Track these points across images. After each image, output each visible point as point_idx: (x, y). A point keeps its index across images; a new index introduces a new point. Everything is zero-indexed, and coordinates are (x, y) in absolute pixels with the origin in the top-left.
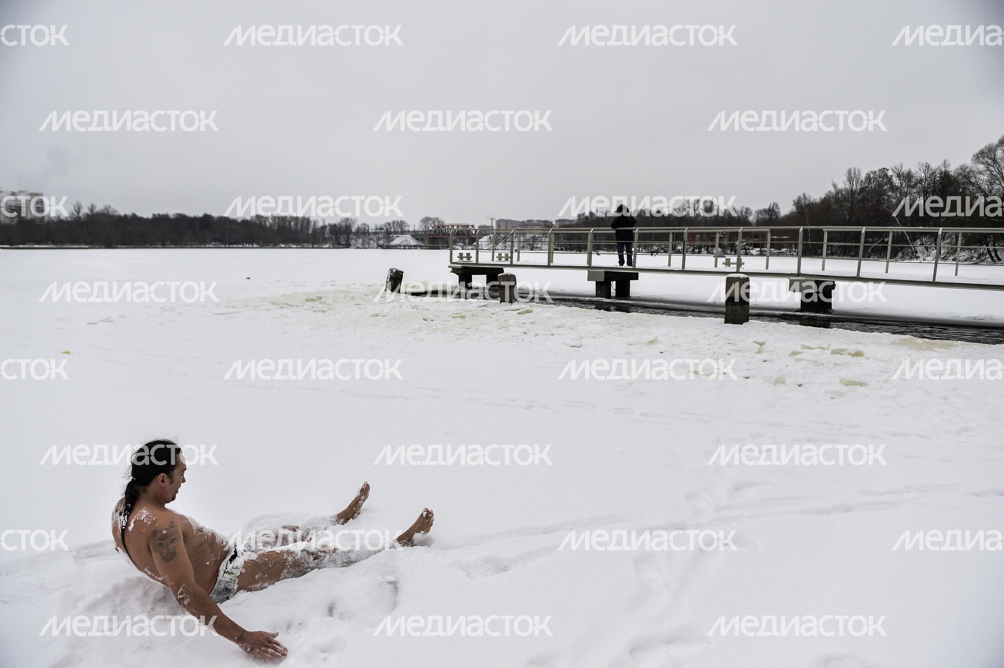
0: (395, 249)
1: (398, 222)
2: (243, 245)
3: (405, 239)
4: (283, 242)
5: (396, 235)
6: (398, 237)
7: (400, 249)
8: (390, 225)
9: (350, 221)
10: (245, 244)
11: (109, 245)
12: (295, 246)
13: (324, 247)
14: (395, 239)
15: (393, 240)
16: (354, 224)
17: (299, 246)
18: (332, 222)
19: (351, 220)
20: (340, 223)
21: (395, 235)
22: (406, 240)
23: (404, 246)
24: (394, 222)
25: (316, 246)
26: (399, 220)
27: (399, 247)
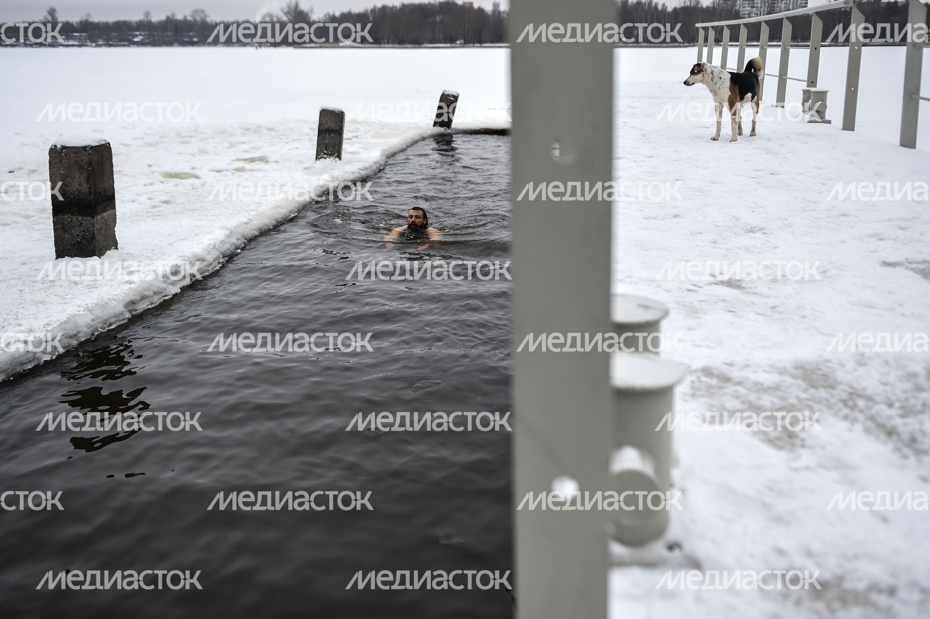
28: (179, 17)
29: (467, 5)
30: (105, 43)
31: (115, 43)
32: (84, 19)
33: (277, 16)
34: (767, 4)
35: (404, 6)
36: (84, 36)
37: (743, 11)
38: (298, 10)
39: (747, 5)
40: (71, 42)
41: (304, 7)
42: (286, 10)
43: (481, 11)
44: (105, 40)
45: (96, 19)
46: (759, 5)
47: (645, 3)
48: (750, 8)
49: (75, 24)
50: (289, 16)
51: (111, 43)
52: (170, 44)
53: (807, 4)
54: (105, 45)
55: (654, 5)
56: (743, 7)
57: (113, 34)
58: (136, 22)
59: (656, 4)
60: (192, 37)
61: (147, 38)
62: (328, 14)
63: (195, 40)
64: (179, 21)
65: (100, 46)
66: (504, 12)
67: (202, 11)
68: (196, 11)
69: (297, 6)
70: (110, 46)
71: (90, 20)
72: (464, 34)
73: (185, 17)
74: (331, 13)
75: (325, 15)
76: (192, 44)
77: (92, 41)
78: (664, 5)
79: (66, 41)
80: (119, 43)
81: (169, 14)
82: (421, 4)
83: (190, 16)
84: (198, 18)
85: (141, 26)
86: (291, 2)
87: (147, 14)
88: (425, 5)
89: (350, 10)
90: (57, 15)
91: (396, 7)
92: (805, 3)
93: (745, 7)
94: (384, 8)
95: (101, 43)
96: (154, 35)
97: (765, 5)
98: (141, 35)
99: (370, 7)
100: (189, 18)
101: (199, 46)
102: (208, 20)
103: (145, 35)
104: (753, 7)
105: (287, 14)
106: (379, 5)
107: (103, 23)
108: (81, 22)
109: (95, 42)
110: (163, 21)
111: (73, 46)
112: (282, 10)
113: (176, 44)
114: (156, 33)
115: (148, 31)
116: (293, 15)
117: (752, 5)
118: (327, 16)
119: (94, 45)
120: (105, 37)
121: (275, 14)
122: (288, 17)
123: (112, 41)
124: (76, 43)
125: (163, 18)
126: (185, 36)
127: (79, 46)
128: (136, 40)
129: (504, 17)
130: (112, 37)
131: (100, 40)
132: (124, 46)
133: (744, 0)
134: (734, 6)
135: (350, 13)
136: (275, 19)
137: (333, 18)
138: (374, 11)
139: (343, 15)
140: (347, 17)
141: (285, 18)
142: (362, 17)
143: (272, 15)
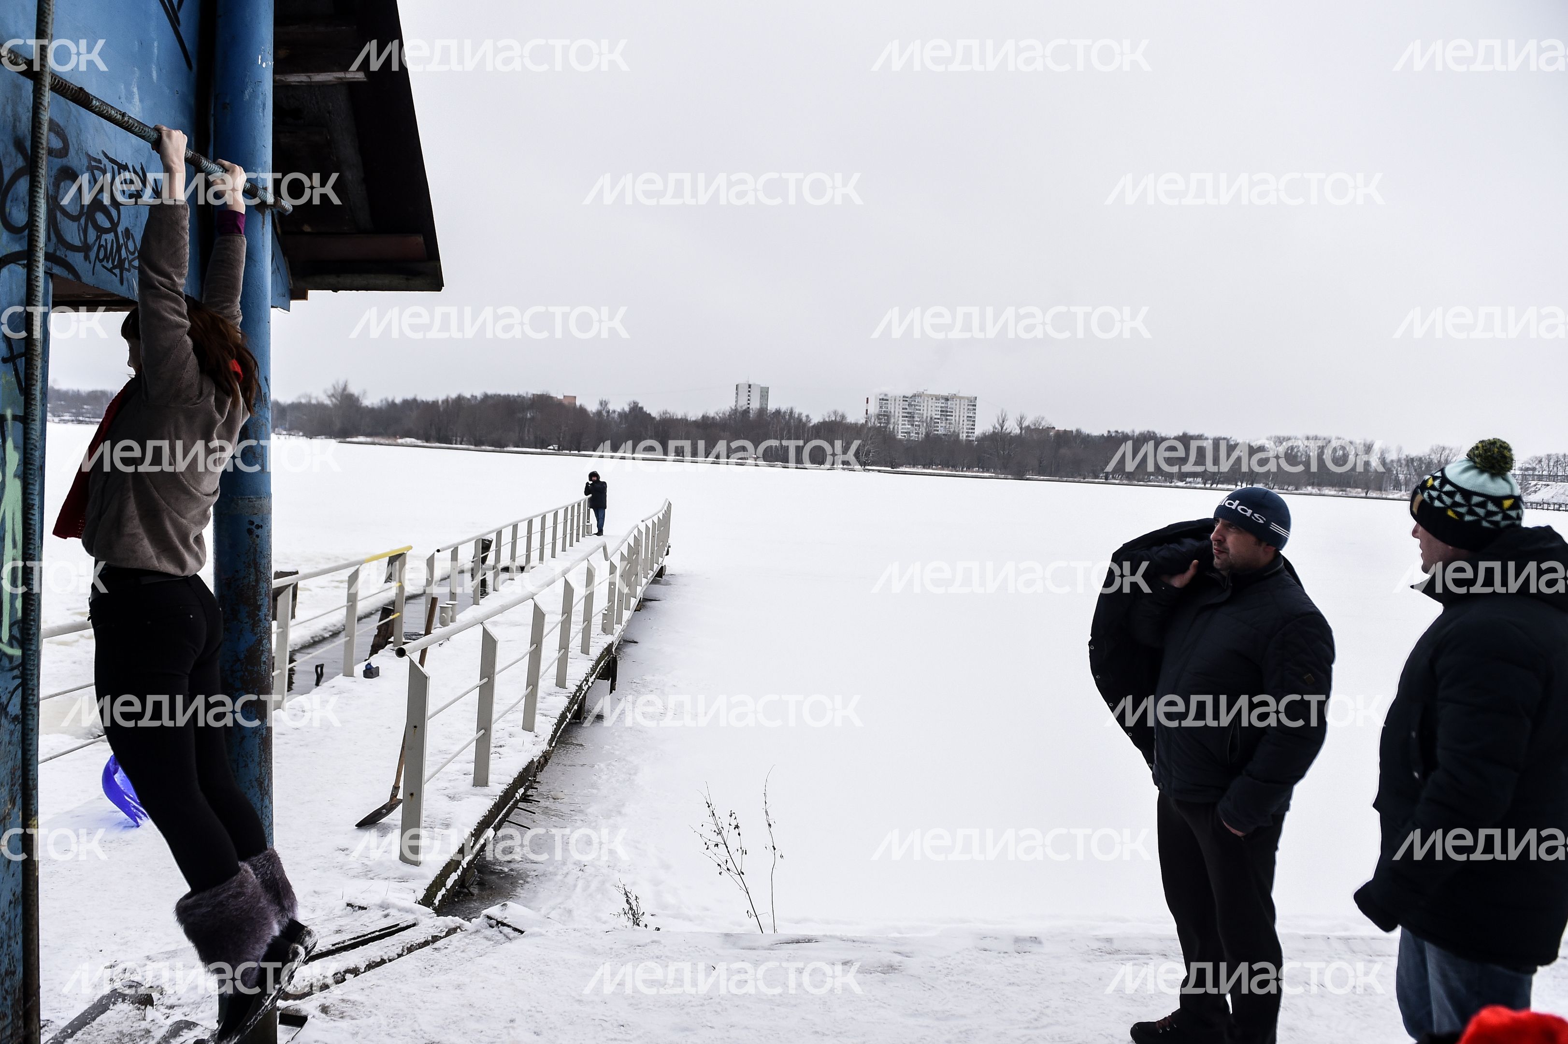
0: (1537, 509)
1: (1557, 457)
2: (1236, 485)
3: (1562, 491)
4: (1313, 485)
5: (1544, 483)
6: (1548, 485)
7: (1548, 509)
8: (1540, 461)
9: (1447, 452)
10: (1239, 484)
11: (1020, 475)
12: (1333, 493)
13: (1390, 496)
14: (1539, 489)
15: (1535, 492)
16: (1455, 458)
17: (1341, 493)
18: (1414, 453)
19: (1451, 450)
20: (1429, 455)
21: (1541, 483)
22: (1564, 494)
23: (1554, 504)
24: (1549, 457)
25: (1374, 495)
26: (1561, 453)
27: (1546, 506)
29: (566, 402)
30: (73, 418)
31: (87, 419)
33: (316, 398)
35: (486, 397)
37: (902, 428)
38: (346, 393)
39: (906, 423)
41: (354, 389)
42: (331, 391)
43: (583, 410)
47: (785, 412)
48: (910, 426)
50: (334, 400)
51: (81, 418)
53: (974, 425)
54: (73, 421)
55: (796, 416)
56: (903, 424)
57: (85, 407)
59: (800, 414)
62: (386, 400)
65: (65, 421)
66: (614, 412)
69: (345, 389)
70: (80, 422)
72: (559, 438)
74: (390, 400)
75: (382, 401)
77: (54, 416)
78: (807, 416)
80: (92, 420)
82: (508, 395)
86: (338, 383)
88: (513, 396)
89: (416, 396)
91: (476, 397)
92: (972, 425)
93: (905, 424)
94: (460, 399)
95: (67, 417)
99: (443, 396)
105: (329, 397)
106: (454, 395)
107: (73, 391)
109: (59, 416)
112: (325, 392)
116: (339, 398)
118: (384, 402)
120: (74, 411)
121: (314, 395)
122: (332, 401)
123: (83, 417)
129: (614, 418)
130: (84, 410)
131: (65, 414)
133: (903, 417)
134: (888, 423)
135: (415, 400)
136: (314, 401)
137: (392, 405)
138: (446, 401)
139: (406, 402)
140: (411, 405)
141: (327, 402)
142: (431, 407)
143: (310, 397)
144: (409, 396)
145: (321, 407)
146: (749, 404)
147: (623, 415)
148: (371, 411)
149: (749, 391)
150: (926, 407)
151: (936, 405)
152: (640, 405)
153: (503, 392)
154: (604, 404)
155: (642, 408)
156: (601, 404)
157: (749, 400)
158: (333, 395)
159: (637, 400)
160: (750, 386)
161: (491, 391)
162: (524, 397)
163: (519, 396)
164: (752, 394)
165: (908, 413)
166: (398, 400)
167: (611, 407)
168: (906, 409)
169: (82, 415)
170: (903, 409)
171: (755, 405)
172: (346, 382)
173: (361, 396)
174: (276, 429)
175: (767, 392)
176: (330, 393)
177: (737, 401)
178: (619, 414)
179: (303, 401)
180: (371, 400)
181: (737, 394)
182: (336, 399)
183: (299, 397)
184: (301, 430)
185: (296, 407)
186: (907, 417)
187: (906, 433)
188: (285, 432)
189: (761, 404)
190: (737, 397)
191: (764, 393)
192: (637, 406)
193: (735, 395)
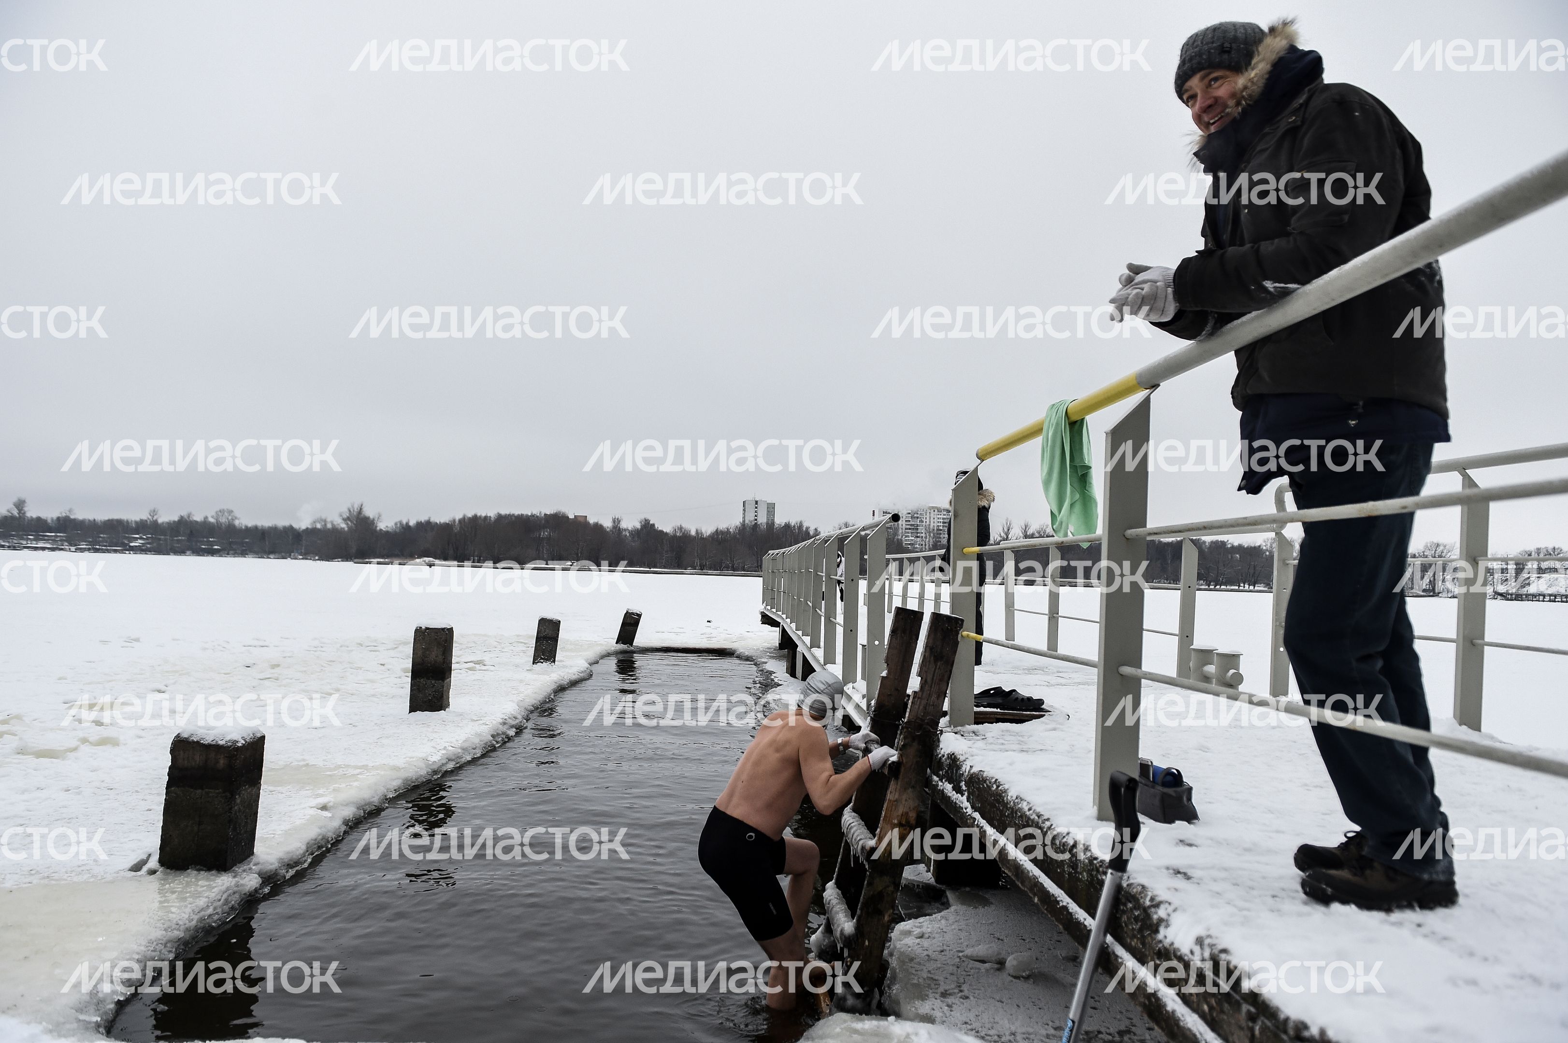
28: (198, 517)
29: (581, 520)
32: (64, 515)
33: (332, 524)
34: (932, 535)
35: (500, 517)
36: (60, 536)
37: (907, 540)
38: (361, 516)
40: (40, 545)
41: (369, 512)
43: (598, 527)
44: (90, 543)
45: (81, 514)
46: (923, 535)
47: (794, 526)
48: (913, 538)
49: (49, 521)
50: (349, 523)
51: (98, 547)
52: (180, 552)
54: (89, 550)
55: (804, 529)
56: (906, 537)
57: (102, 535)
58: (136, 522)
59: (807, 528)
60: (212, 544)
61: (149, 543)
62: (401, 522)
63: (216, 547)
64: (196, 522)
65: (82, 550)
66: (625, 530)
67: (230, 512)
68: (222, 511)
69: (360, 511)
70: (97, 551)
71: (72, 517)
72: (577, 554)
73: (206, 518)
74: (404, 523)
75: (396, 524)
76: (212, 552)
77: (71, 544)
78: (817, 529)
79: (35, 542)
80: (109, 548)
81: (184, 513)
82: (522, 515)
83: (212, 517)
84: (223, 520)
85: (142, 527)
86: (353, 507)
87: (154, 512)
88: (527, 515)
89: (430, 518)
90: (26, 509)
91: (490, 518)
94: (475, 518)
95: (83, 547)
96: (160, 539)
97: (930, 536)
98: (141, 538)
99: (458, 516)
100: (211, 520)
101: (221, 556)
102: (237, 523)
103: (147, 538)
104: (918, 537)
105: (344, 520)
106: (470, 515)
107: (90, 521)
108: (58, 518)
109: (75, 545)
110: (174, 522)
111: (43, 549)
112: (341, 516)
113: (188, 553)
114: (162, 537)
115: (152, 534)
116: (354, 522)
117: (915, 534)
118: (398, 525)
119: (73, 549)
120: (90, 540)
121: (329, 520)
122: (347, 524)
124: (49, 546)
125: (176, 518)
126: (203, 543)
127: (53, 549)
128: (132, 544)
129: (625, 536)
130: (100, 540)
131: (82, 543)
132: (116, 551)
133: (906, 529)
134: (896, 534)
135: (428, 523)
136: (329, 526)
137: (406, 528)
138: (462, 521)
139: (419, 524)
140: (426, 527)
141: (343, 526)
142: (446, 528)
143: (325, 521)
144: (423, 519)
145: (335, 531)
146: (756, 520)
147: (636, 533)
148: (386, 534)
149: (756, 508)
150: (928, 518)
151: (939, 516)
152: (651, 522)
153: (517, 512)
154: (616, 521)
155: (653, 525)
156: (614, 521)
157: (756, 516)
158: (348, 519)
159: (648, 517)
160: (757, 502)
161: (504, 512)
162: (537, 517)
163: (533, 516)
164: (759, 510)
165: (911, 525)
166: (412, 523)
167: (624, 525)
168: (909, 521)
169: (98, 544)
170: (906, 521)
171: (762, 519)
172: (362, 505)
173: (376, 519)
174: (292, 554)
175: (774, 508)
176: (345, 516)
177: (744, 518)
178: (631, 532)
179: (319, 526)
180: (384, 525)
181: (744, 510)
182: (351, 522)
183: (315, 522)
184: (316, 555)
185: (311, 532)
186: (910, 529)
187: (909, 544)
188: (301, 557)
189: (768, 519)
190: (744, 514)
191: (771, 508)
192: (649, 523)
193: (742, 512)
